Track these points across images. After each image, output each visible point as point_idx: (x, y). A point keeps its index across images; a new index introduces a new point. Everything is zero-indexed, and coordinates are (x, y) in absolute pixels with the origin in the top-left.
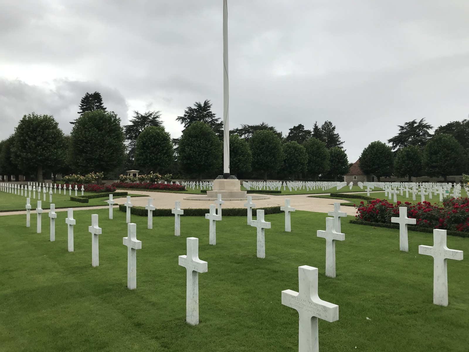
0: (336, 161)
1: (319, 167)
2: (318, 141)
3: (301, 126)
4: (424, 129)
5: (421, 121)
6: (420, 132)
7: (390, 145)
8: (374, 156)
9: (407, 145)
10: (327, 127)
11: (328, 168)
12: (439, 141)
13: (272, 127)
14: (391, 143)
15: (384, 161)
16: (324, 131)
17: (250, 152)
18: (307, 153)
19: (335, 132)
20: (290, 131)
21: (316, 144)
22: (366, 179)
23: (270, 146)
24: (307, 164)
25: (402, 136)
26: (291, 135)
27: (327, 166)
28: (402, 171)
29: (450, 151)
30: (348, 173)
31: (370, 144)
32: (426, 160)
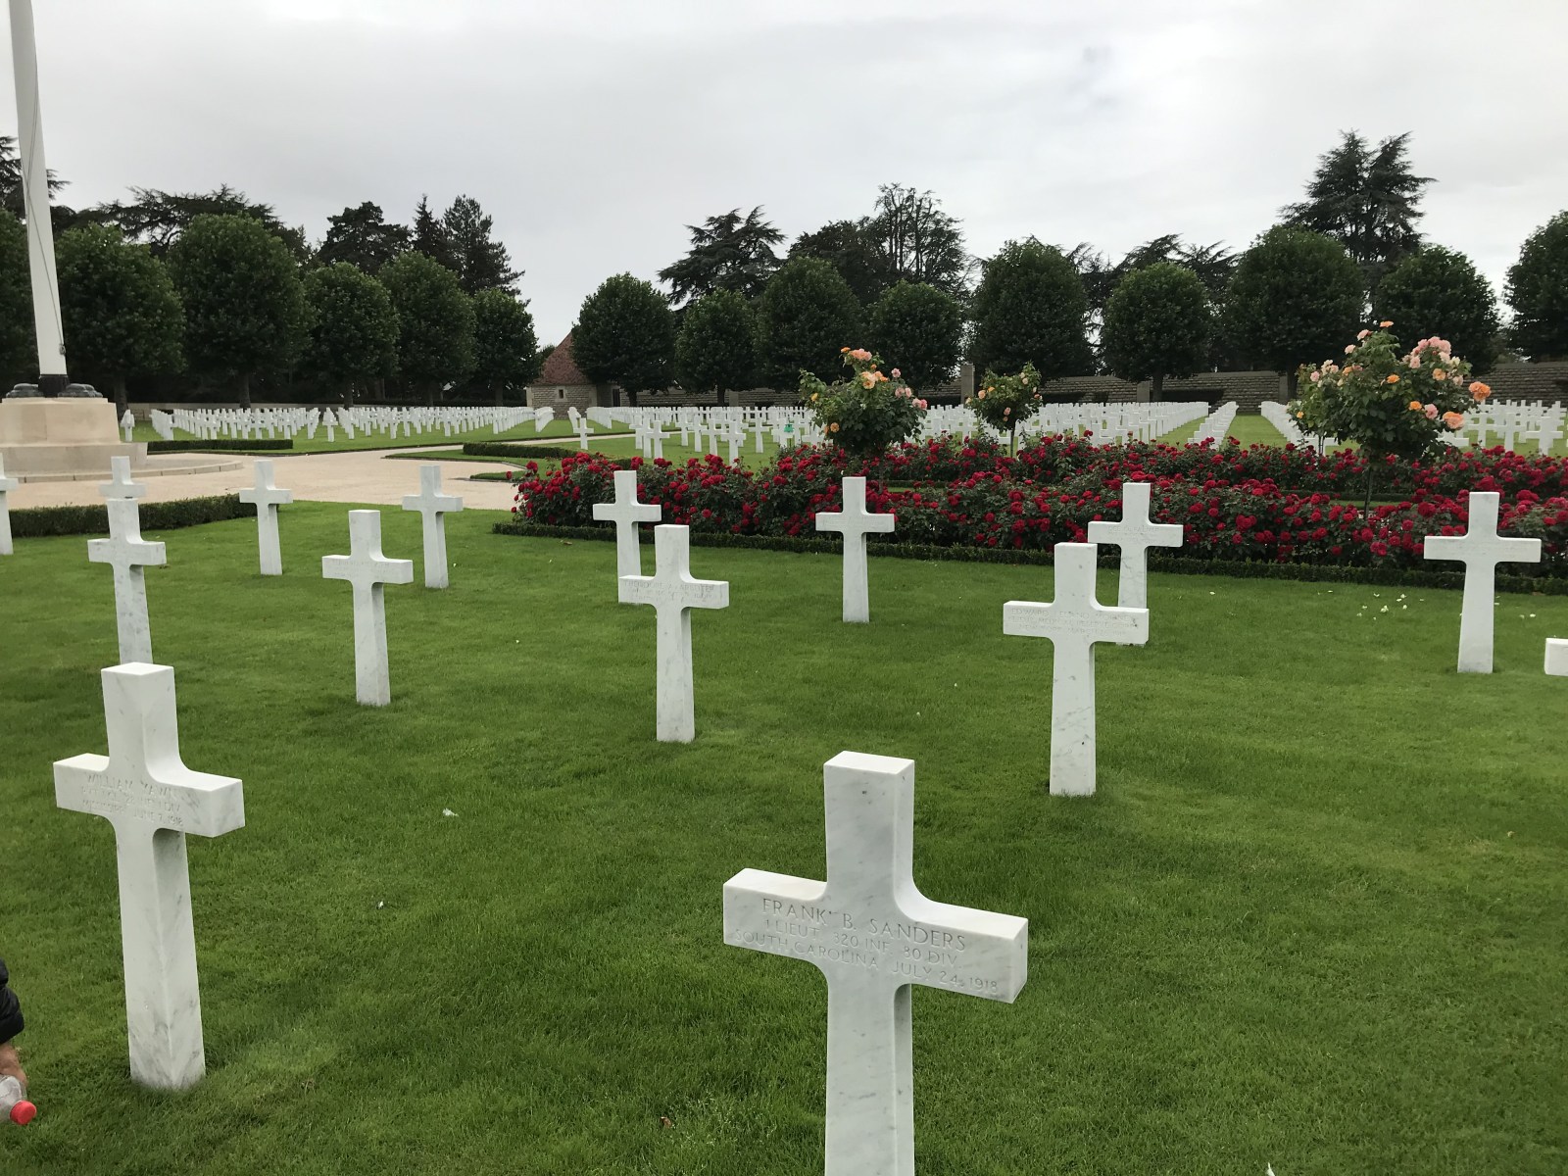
0: (497, 337)
1: (441, 357)
2: (433, 264)
3: (369, 211)
4: (761, 240)
5: (753, 215)
6: (751, 249)
7: (666, 288)
8: (617, 322)
9: (715, 289)
10: (462, 218)
11: (471, 362)
12: (797, 281)
13: (261, 207)
14: (669, 282)
15: (647, 340)
16: (455, 232)
17: (174, 298)
18: (398, 306)
19: (493, 238)
20: (332, 225)
21: (427, 275)
22: (594, 400)
23: (257, 276)
24: (396, 345)
25: (699, 262)
26: (335, 240)
27: (468, 351)
28: (699, 373)
29: (825, 314)
30: (539, 379)
31: (605, 283)
32: (763, 338)
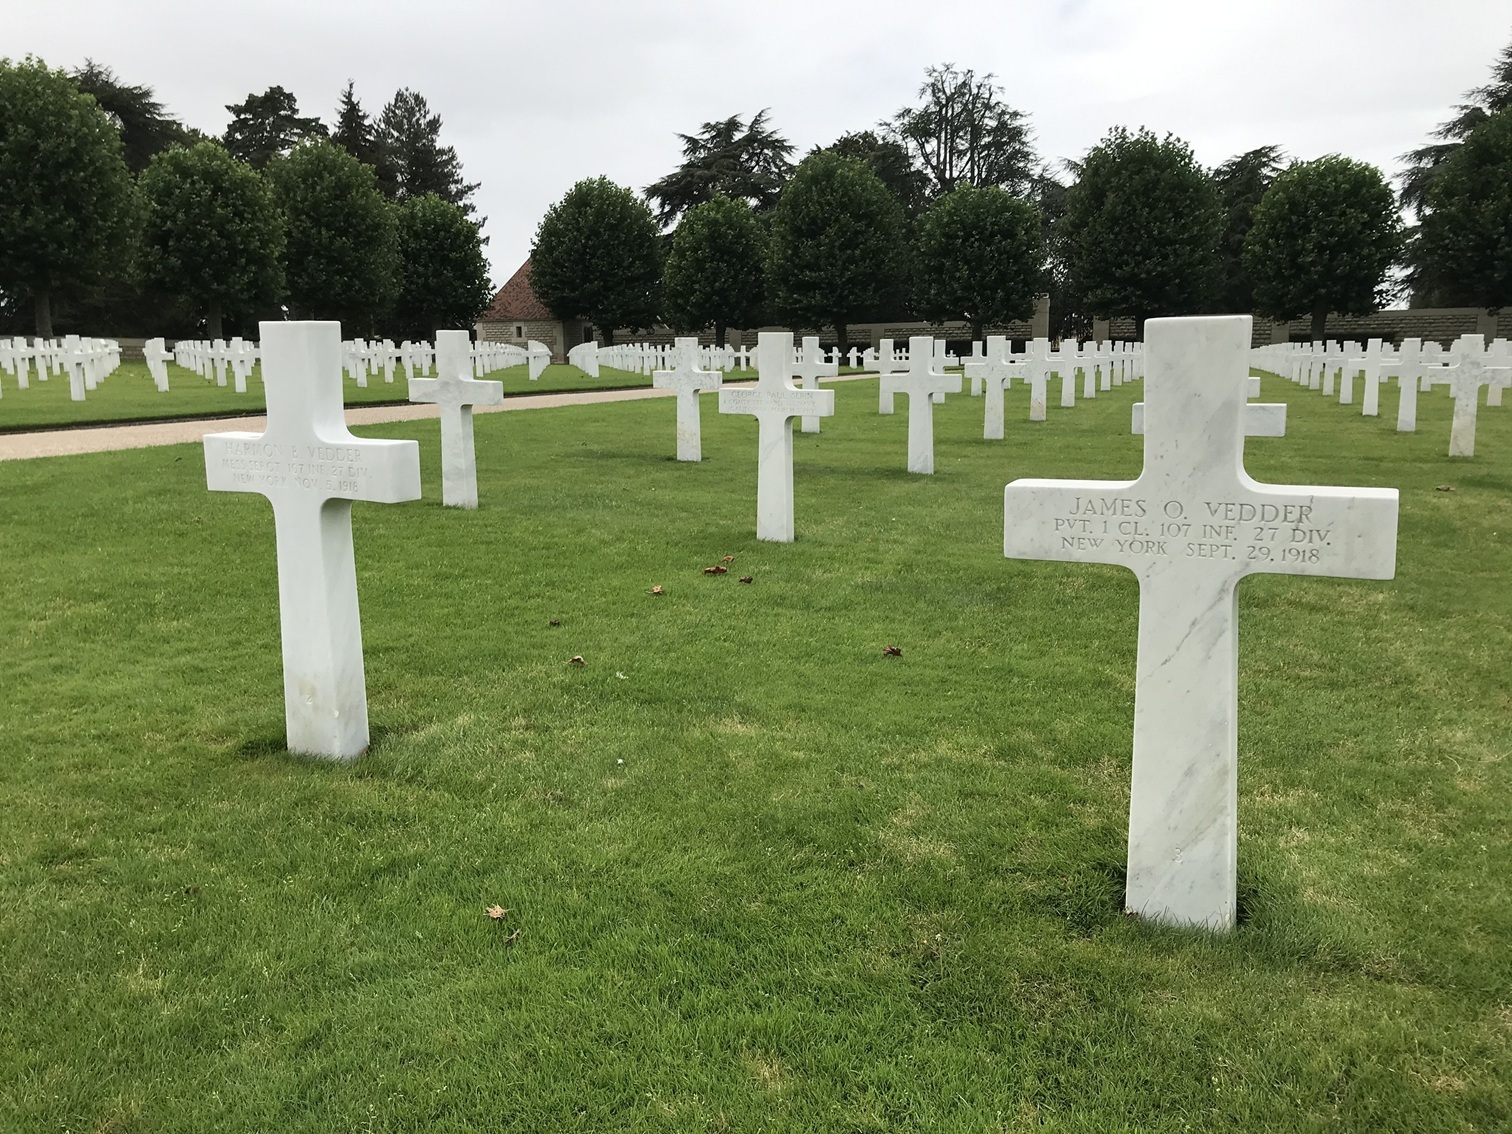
0: (431, 256)
3: (279, 99)
4: (766, 151)
5: (756, 121)
6: (754, 163)
7: (654, 207)
8: (588, 238)
10: (405, 116)
12: (823, 183)
14: (657, 200)
15: (626, 264)
16: (396, 134)
18: (285, 207)
19: (441, 142)
22: (561, 340)
23: (46, 146)
24: (280, 259)
25: (692, 176)
28: (694, 305)
29: (861, 225)
30: (491, 316)
31: (574, 189)
32: (778, 259)
